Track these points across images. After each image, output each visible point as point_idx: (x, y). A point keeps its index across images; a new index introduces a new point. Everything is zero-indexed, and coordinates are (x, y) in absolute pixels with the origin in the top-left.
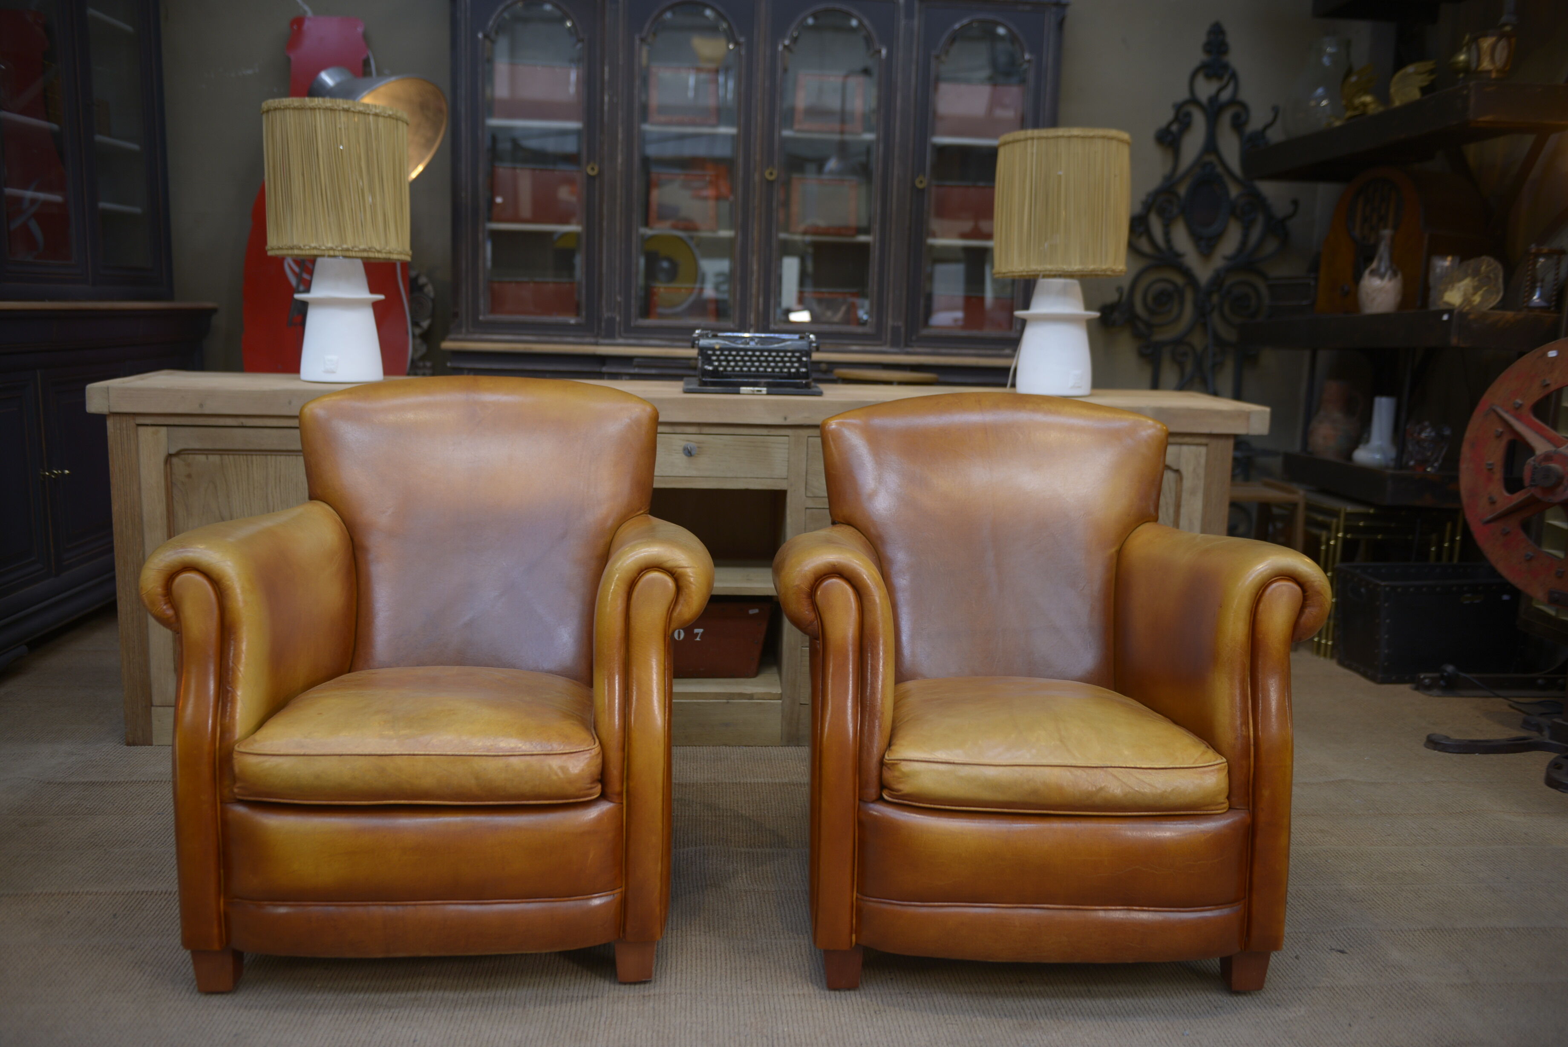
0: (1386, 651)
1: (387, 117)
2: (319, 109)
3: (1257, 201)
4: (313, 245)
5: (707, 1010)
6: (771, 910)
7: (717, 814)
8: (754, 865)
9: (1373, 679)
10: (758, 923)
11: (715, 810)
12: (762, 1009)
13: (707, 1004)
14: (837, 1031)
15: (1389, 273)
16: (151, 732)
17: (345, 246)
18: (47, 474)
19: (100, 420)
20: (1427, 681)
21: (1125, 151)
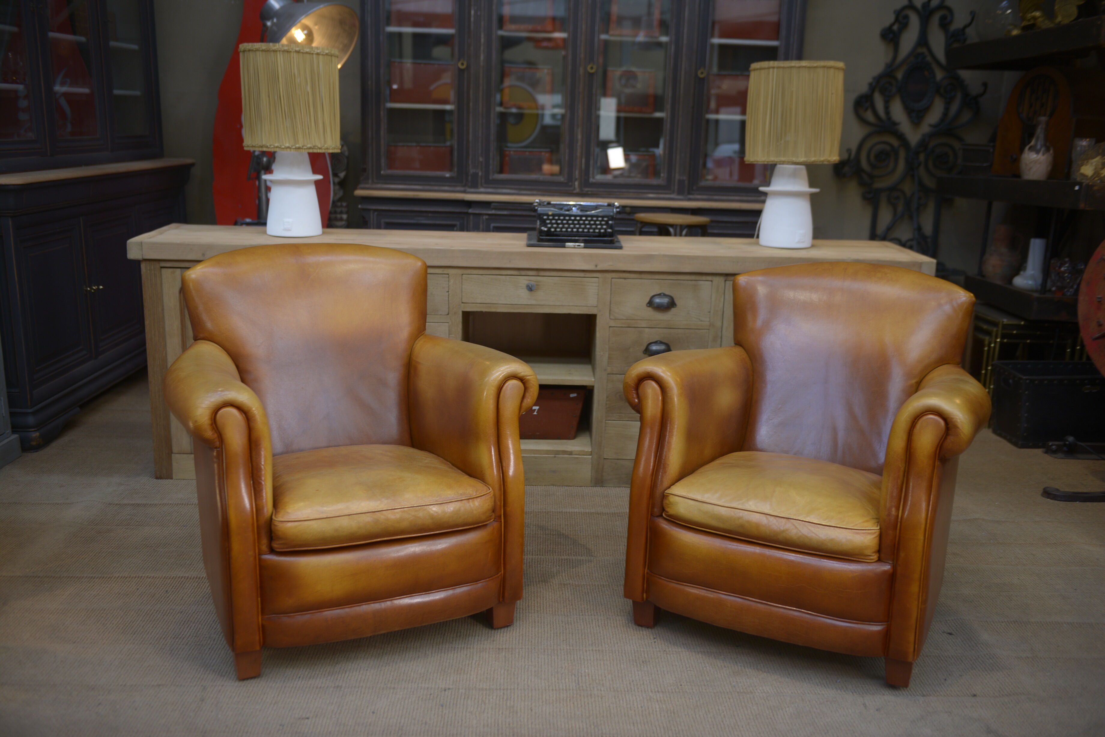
0: (1026, 425)
1: (325, 55)
2: (280, 51)
3: (957, 83)
4: (276, 145)
5: (538, 658)
6: (580, 597)
7: (547, 533)
8: (570, 568)
9: (1016, 444)
10: (572, 605)
11: (545, 530)
12: (572, 658)
13: (538, 655)
14: (618, 673)
15: (1043, 149)
16: (172, 470)
17: (297, 146)
18: (89, 289)
19: (137, 264)
20: (1054, 447)
21: (840, 77)
